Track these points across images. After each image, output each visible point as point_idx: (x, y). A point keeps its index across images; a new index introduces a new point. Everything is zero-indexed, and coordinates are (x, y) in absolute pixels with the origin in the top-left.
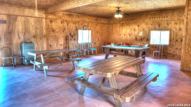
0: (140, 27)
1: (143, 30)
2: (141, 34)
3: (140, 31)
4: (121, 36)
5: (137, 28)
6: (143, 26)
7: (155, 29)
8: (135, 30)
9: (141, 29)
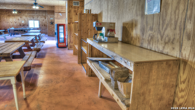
0: (22, 18)
1: (24, 20)
2: (23, 22)
3: (23, 20)
4: (9, 23)
5: (20, 18)
6: (24, 17)
7: (31, 20)
8: (18, 20)
9: (23, 19)
